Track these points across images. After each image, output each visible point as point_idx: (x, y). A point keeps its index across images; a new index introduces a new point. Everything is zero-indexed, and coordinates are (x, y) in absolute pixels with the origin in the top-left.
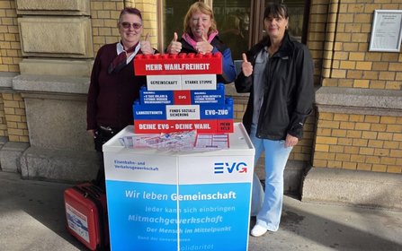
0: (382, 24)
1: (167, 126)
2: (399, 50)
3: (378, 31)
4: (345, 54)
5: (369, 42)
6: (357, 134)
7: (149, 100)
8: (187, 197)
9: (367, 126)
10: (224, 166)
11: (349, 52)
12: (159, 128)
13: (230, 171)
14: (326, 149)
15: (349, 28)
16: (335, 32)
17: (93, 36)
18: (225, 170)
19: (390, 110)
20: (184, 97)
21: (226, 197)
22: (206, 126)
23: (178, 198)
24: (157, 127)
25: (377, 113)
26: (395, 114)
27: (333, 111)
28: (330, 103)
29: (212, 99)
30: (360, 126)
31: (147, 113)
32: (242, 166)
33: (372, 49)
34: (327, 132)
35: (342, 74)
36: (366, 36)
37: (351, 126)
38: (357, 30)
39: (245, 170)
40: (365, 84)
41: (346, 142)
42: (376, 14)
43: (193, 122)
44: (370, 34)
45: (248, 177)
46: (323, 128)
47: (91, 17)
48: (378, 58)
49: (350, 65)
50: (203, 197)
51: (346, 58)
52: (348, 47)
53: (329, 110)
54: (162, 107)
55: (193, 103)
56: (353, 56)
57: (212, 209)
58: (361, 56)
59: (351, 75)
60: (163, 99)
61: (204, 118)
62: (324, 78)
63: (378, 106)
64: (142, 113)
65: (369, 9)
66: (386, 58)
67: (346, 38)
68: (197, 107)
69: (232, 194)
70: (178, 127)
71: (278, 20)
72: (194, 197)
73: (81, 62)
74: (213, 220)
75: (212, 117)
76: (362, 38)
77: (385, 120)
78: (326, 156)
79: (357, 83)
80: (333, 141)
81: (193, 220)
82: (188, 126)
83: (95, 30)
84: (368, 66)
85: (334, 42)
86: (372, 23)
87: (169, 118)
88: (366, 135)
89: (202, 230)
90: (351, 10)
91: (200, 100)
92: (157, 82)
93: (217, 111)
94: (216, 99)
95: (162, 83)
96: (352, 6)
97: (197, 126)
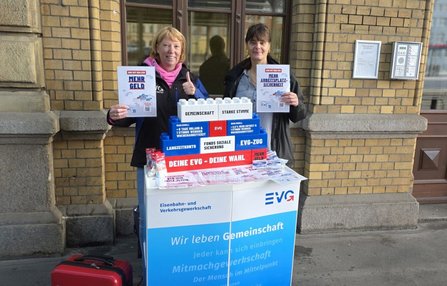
0: (362, 53)
1: (199, 161)
2: (376, 77)
3: (360, 59)
4: (332, 82)
5: (352, 70)
6: (347, 159)
7: (183, 133)
8: (240, 234)
9: (353, 150)
10: (274, 196)
11: (336, 80)
12: (191, 164)
13: (279, 200)
14: (318, 176)
15: (335, 57)
16: (323, 61)
17: (45, 59)
18: (275, 200)
19: (373, 133)
20: (220, 128)
21: (274, 229)
22: (241, 158)
23: (230, 237)
24: (189, 162)
25: (362, 136)
26: (376, 136)
27: (324, 137)
28: (323, 129)
29: (247, 129)
30: (349, 150)
31: (179, 148)
32: (290, 194)
33: (355, 76)
34: (320, 159)
35: (330, 101)
36: (349, 64)
37: (340, 151)
38: (342, 58)
39: (292, 197)
40: (350, 109)
41: (337, 167)
42: (357, 44)
43: (228, 154)
44: (353, 62)
45: (294, 206)
46: (316, 155)
47: (41, 35)
48: (360, 85)
49: (337, 92)
50: (255, 231)
51: (333, 85)
52: (335, 74)
53: (320, 137)
54: (196, 140)
55: (228, 134)
56: (340, 83)
57: (262, 244)
58: (346, 83)
59: (339, 101)
60: (198, 131)
61: (239, 149)
62: (314, 105)
63: (365, 129)
64: (173, 148)
65: (351, 39)
66: (367, 84)
67: (332, 66)
68: (232, 139)
69: (280, 225)
70: (212, 160)
71: (262, 44)
72: (246, 234)
73: (30, 93)
74: (263, 256)
75: (247, 147)
76: (346, 66)
77: (370, 143)
78: (319, 184)
79: (345, 109)
80: (325, 167)
81: (244, 260)
82: (222, 160)
83: (48, 51)
84: (351, 93)
85: (323, 69)
86: (354, 52)
87: (203, 151)
88: (354, 159)
89: (252, 269)
90: (336, 40)
91: (236, 130)
92: (192, 113)
93: (252, 141)
94: (252, 128)
95: (198, 113)
96: (337, 36)
97: (231, 158)
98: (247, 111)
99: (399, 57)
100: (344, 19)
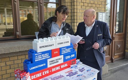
1: (48, 72)
7: (38, 59)
20: (57, 52)
22: (66, 65)
24: (42, 74)
31: (37, 67)
43: (60, 65)
54: (45, 61)
60: (46, 56)
61: (65, 61)
68: (62, 56)
70: (53, 70)
82: (58, 68)
87: (49, 66)
90: (80, 12)
91: (64, 52)
92: (43, 47)
93: (70, 56)
94: (70, 50)
95: (46, 46)
96: (80, 10)
97: (62, 67)
98: (68, 42)
99: (100, 17)
100: (82, 4)
